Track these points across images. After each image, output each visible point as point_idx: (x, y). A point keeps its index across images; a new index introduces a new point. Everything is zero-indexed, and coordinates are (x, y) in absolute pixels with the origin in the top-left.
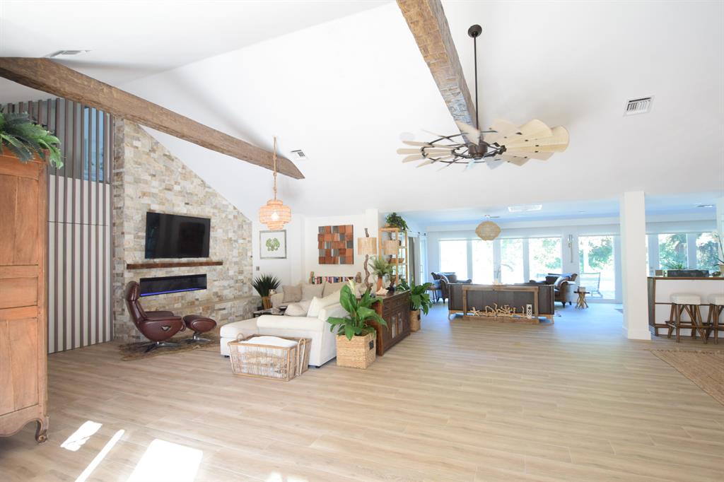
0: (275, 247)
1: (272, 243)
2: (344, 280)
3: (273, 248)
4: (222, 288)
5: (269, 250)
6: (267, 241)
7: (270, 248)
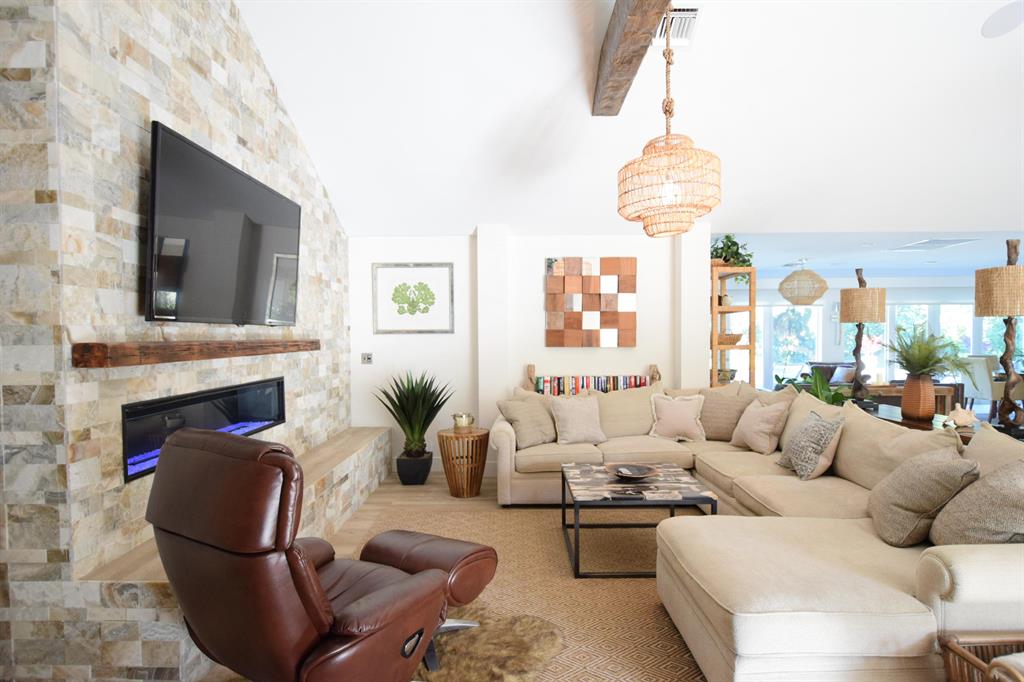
0: (422, 306)
1: (412, 295)
2: (621, 383)
3: (413, 307)
4: (309, 415)
5: (401, 311)
6: (396, 290)
7: (406, 306)
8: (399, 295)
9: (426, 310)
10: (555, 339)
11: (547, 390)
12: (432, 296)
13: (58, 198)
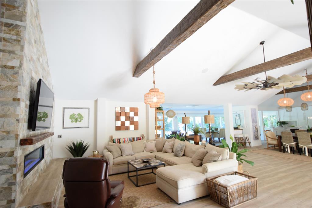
0: (79, 120)
1: (76, 117)
2: (135, 139)
3: (76, 120)
5: (72, 122)
6: (71, 115)
7: (74, 120)
8: (72, 117)
9: (80, 121)
10: (118, 128)
11: (117, 142)
12: (83, 117)
13: (20, 100)
